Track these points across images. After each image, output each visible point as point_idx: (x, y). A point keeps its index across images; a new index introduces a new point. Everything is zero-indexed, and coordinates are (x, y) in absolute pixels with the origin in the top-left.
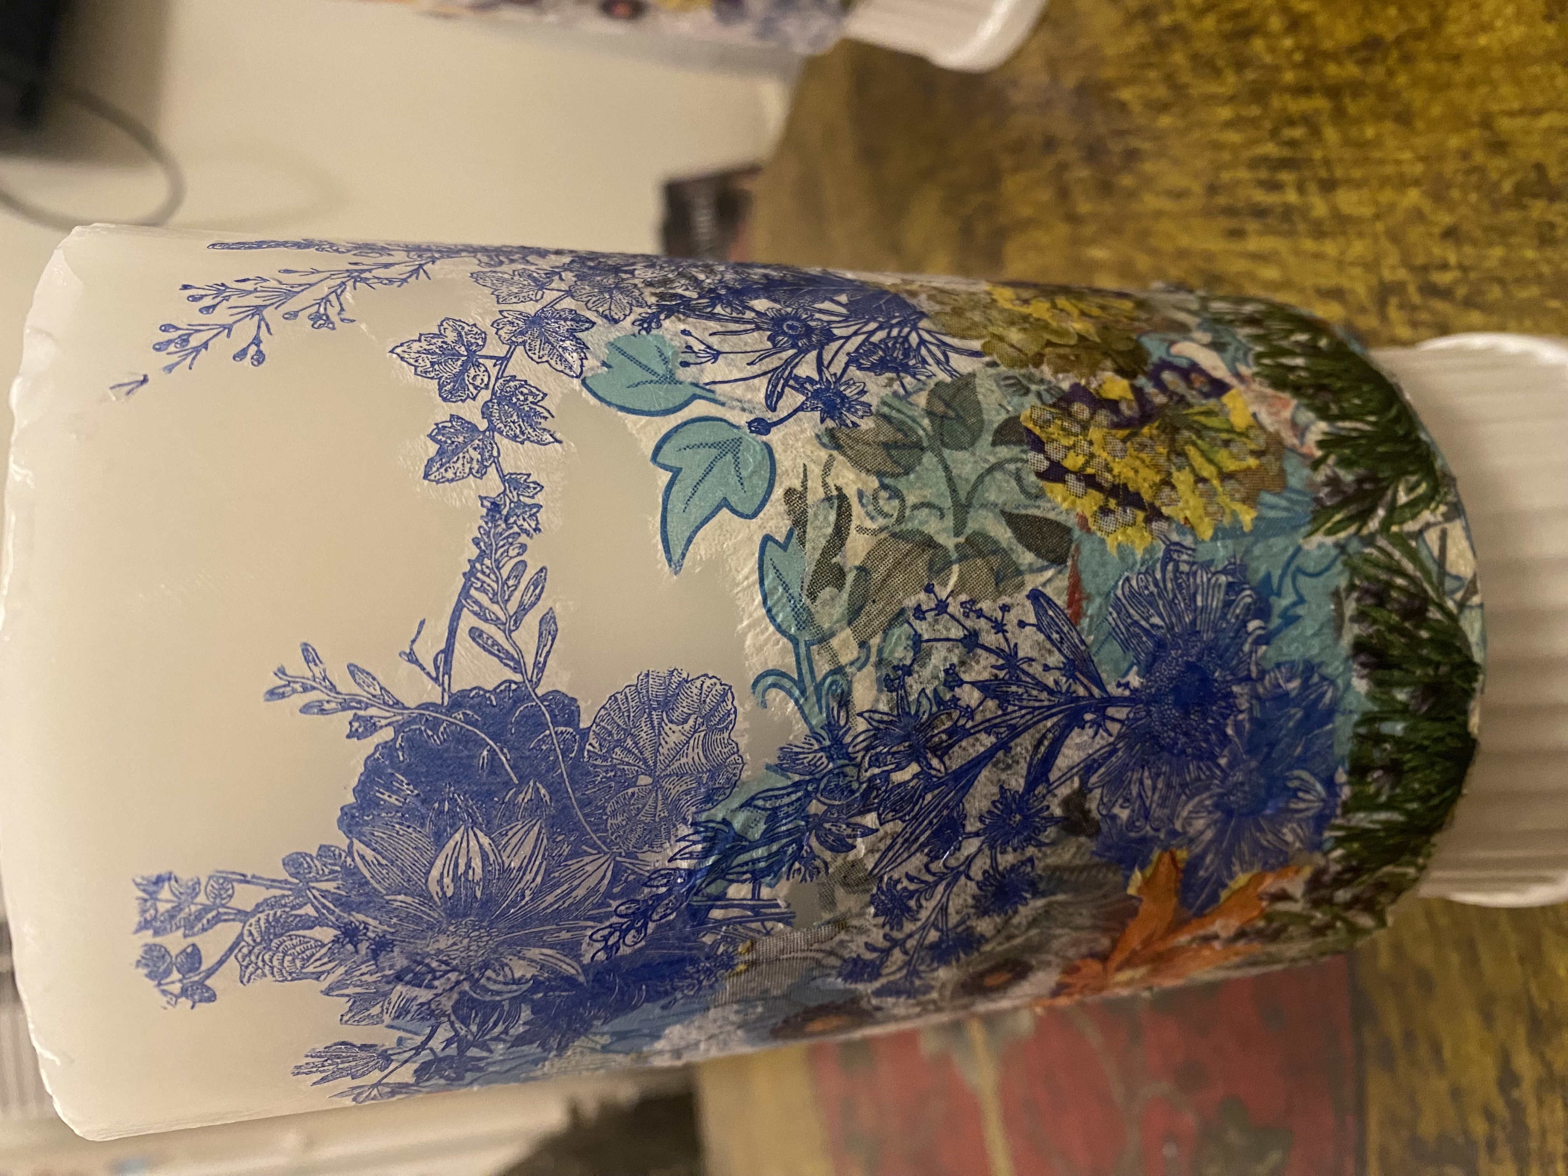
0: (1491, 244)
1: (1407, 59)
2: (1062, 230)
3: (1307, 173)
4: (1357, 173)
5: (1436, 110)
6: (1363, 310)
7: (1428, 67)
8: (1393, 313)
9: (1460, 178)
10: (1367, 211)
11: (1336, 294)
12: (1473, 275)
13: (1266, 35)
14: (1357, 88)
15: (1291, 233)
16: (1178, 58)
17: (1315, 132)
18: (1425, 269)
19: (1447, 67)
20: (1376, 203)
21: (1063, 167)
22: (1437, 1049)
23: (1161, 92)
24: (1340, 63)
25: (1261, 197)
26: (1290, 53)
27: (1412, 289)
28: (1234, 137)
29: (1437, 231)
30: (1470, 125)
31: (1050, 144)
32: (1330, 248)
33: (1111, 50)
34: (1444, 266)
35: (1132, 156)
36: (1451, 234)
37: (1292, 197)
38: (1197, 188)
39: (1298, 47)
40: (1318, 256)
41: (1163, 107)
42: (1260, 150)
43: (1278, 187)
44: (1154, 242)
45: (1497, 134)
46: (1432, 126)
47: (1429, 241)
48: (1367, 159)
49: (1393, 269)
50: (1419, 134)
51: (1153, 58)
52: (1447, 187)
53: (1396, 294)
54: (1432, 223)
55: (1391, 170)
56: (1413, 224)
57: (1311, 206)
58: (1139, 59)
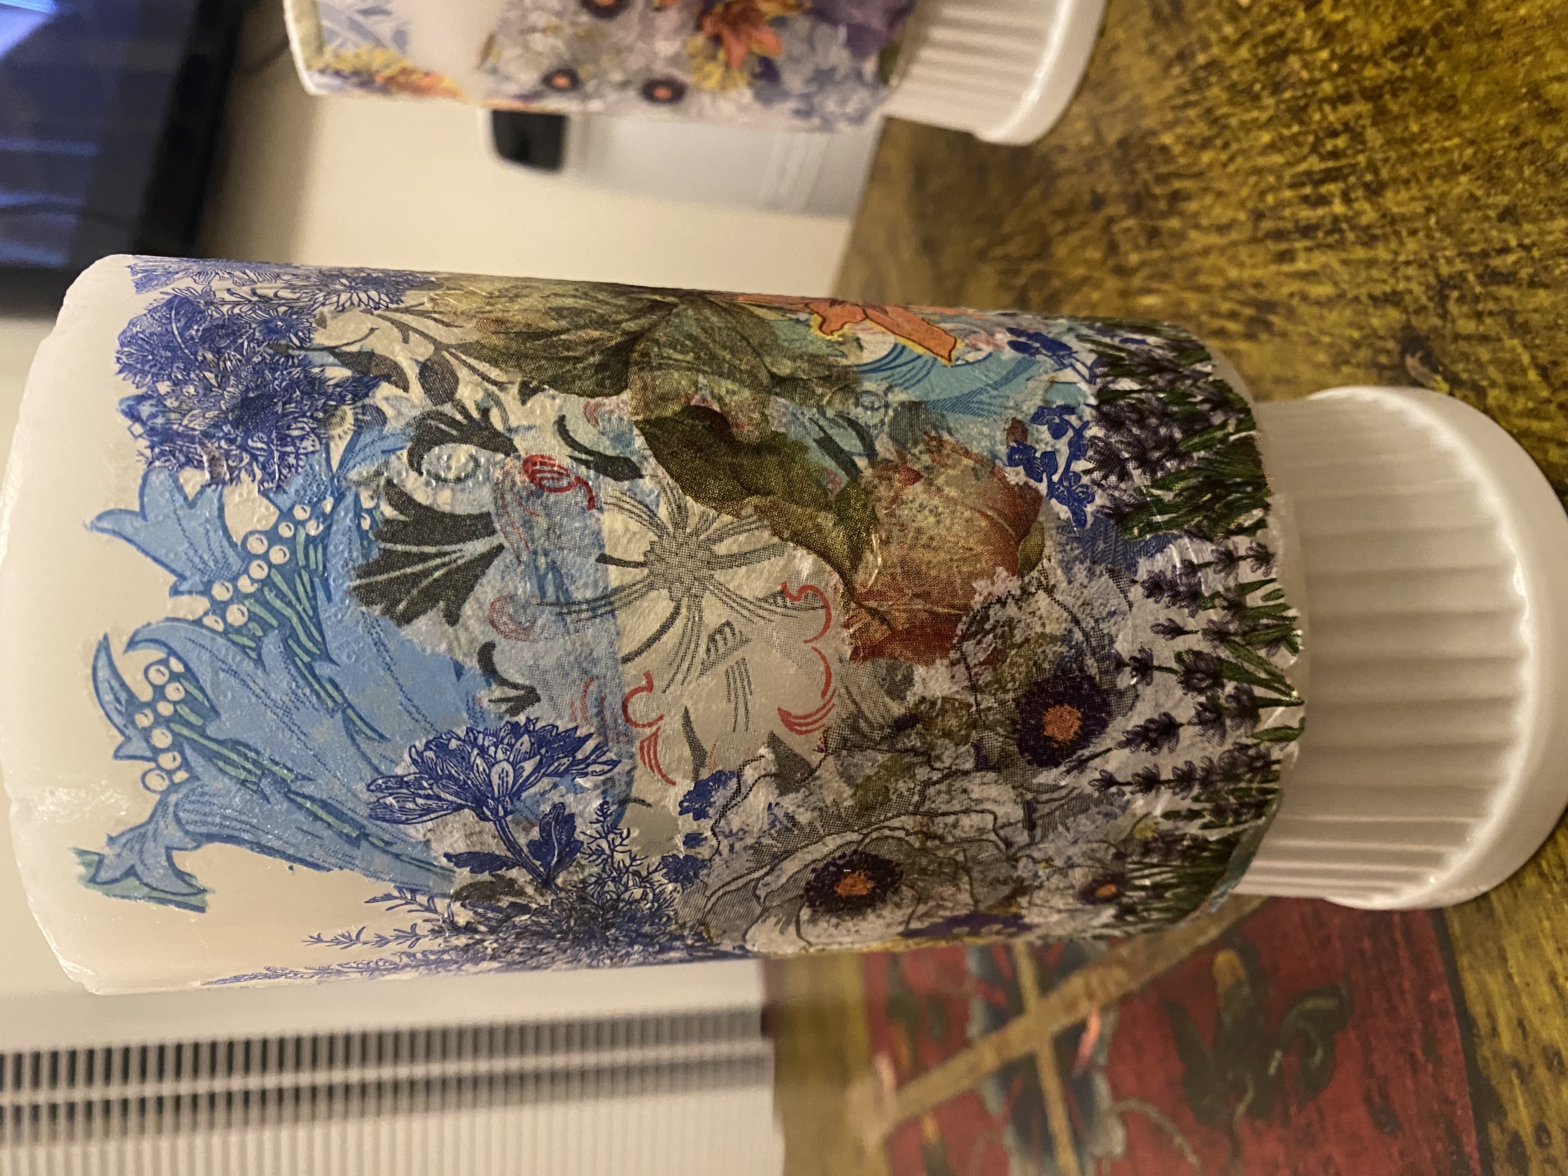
0: (1552, 216)
1: (1445, 46)
2: (1112, 283)
3: (1352, 179)
4: (1404, 171)
5: (1481, 90)
6: (1421, 310)
7: (1470, 49)
8: (1453, 307)
9: (1513, 154)
10: (1419, 208)
11: (1393, 299)
12: (1536, 253)
13: (1299, 51)
14: (1396, 86)
15: (1341, 244)
16: (1216, 92)
17: (1357, 137)
18: (1485, 254)
19: (1488, 45)
20: (1427, 197)
21: (1111, 221)
23: (1201, 129)
24: (1377, 64)
25: (1306, 214)
26: (1325, 65)
27: (1471, 277)
28: (1278, 159)
29: (1492, 213)
30: (1519, 99)
31: (1098, 202)
32: (1382, 253)
33: (1149, 100)
34: (1505, 250)
35: (1176, 197)
36: (1508, 215)
37: (1338, 208)
38: (1242, 216)
39: (1334, 56)
40: (1371, 263)
41: (1206, 144)
42: (1303, 167)
43: (1324, 201)
44: (1203, 279)
45: (1546, 102)
46: (1478, 108)
47: (1486, 225)
48: (1414, 154)
49: (1449, 261)
50: (1465, 118)
51: (1192, 97)
52: (1499, 167)
53: (1455, 287)
54: (1488, 207)
55: (1439, 160)
56: (1467, 211)
57: (1359, 214)
58: (1179, 101)
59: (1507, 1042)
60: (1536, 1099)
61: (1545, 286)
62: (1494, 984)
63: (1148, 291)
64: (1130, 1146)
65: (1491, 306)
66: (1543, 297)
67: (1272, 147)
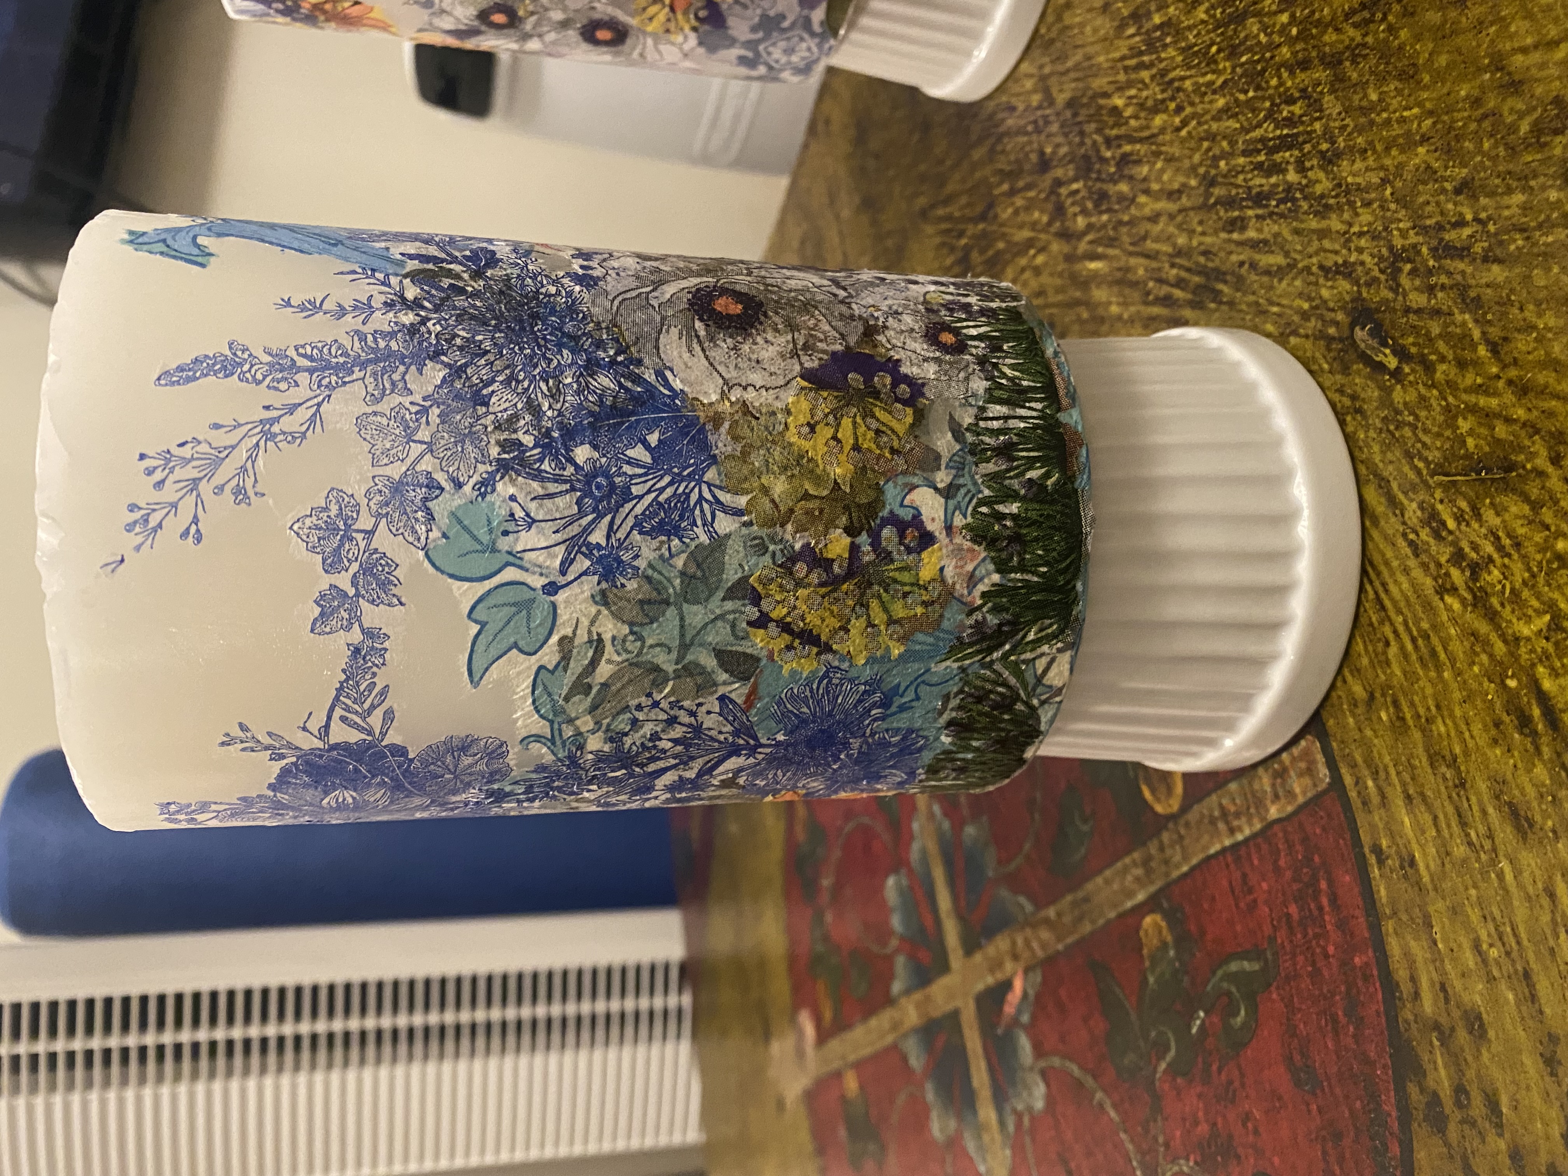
0: (1509, 191)
2: (1058, 247)
3: (1307, 147)
4: (1360, 140)
5: (1443, 60)
6: (1373, 282)
8: (1405, 281)
9: (1473, 126)
10: (1375, 178)
11: (1345, 270)
12: (1492, 228)
13: (1258, 14)
14: (1356, 53)
15: (1294, 213)
16: (1171, 54)
17: (1315, 105)
18: (1440, 227)
20: (1382, 168)
21: (1058, 183)
22: (1493, 1105)
23: (1155, 92)
24: (1337, 30)
25: (1258, 181)
26: (1284, 28)
27: (1425, 250)
28: (1232, 124)
29: (1449, 186)
30: (1481, 70)
31: (1045, 164)
32: (1335, 223)
33: (1102, 60)
34: (1461, 223)
35: (1125, 160)
36: (1464, 188)
37: (1292, 176)
38: (1193, 182)
39: (1293, 20)
40: (1323, 234)
41: (1158, 107)
42: (1258, 133)
43: (1278, 169)
44: (1150, 245)
45: (1509, 74)
46: (1439, 76)
47: (1442, 198)
48: (1372, 123)
49: (1404, 234)
50: (1426, 88)
51: (1146, 58)
52: (1458, 138)
53: (1409, 261)
54: (1445, 179)
55: (1397, 130)
56: (1425, 183)
57: (1312, 183)
58: (1132, 62)
59: (1428, 1004)
60: (1456, 1061)
61: (1498, 261)
62: (1419, 950)
63: (1094, 257)
64: (1050, 1099)
65: (1444, 279)
66: (1497, 272)
67: (1226, 112)
